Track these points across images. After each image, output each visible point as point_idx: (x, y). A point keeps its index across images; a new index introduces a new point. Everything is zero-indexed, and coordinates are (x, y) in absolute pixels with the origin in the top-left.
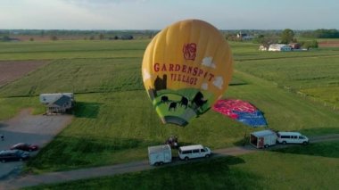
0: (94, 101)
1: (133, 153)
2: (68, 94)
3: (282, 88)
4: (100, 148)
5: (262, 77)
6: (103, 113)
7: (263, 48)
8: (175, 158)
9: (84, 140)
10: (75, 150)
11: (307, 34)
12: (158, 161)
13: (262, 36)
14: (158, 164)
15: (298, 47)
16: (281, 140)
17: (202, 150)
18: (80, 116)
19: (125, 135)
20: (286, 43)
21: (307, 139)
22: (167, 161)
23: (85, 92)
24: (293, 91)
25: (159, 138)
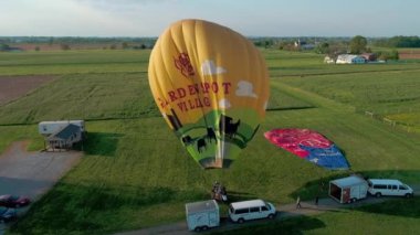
0: (112, 131)
1: (163, 211)
2: (77, 122)
3: (363, 113)
4: (117, 203)
5: (333, 97)
6: (124, 148)
7: (328, 60)
8: (224, 220)
9: (95, 190)
10: (81, 206)
11: (382, 42)
12: (200, 224)
13: (327, 45)
14: (200, 229)
15: (373, 58)
16: (374, 191)
17: (264, 209)
18: (91, 153)
19: (154, 181)
20: (357, 53)
21: (410, 190)
22: (212, 225)
23: (101, 118)
24: (378, 117)
25: (200, 187)
